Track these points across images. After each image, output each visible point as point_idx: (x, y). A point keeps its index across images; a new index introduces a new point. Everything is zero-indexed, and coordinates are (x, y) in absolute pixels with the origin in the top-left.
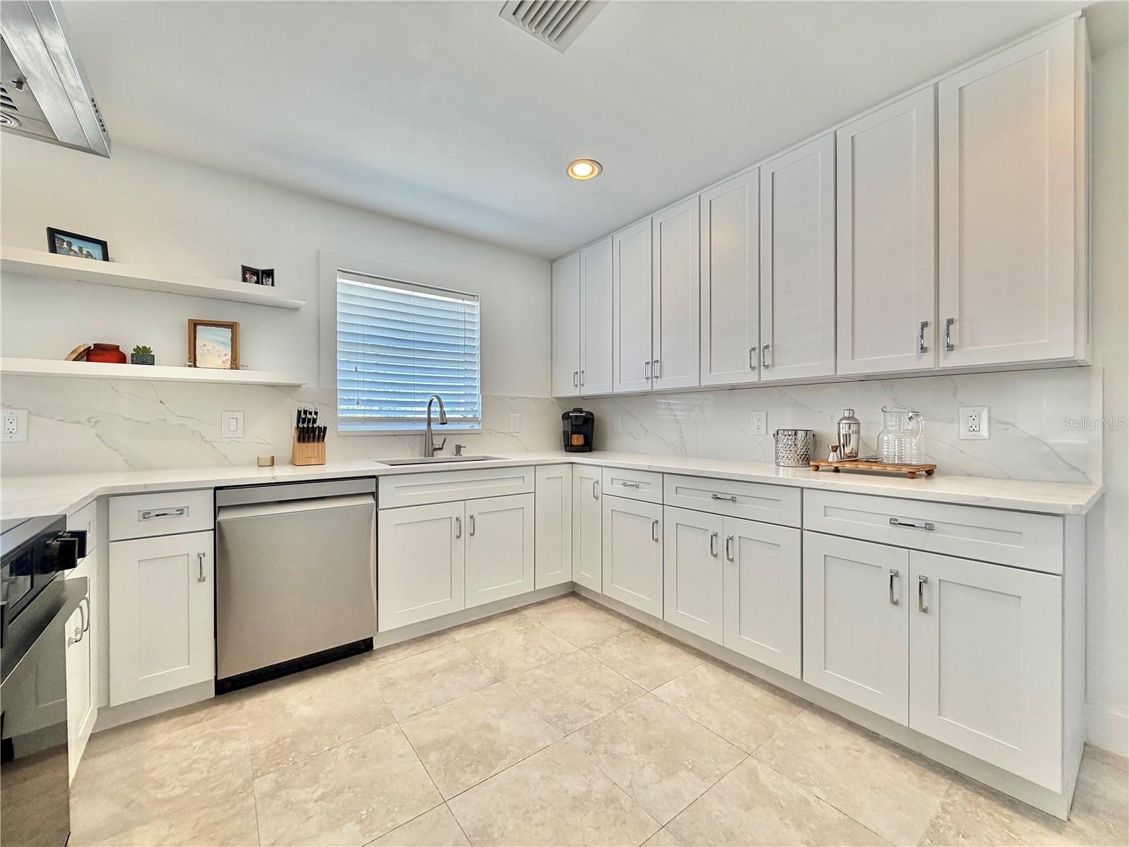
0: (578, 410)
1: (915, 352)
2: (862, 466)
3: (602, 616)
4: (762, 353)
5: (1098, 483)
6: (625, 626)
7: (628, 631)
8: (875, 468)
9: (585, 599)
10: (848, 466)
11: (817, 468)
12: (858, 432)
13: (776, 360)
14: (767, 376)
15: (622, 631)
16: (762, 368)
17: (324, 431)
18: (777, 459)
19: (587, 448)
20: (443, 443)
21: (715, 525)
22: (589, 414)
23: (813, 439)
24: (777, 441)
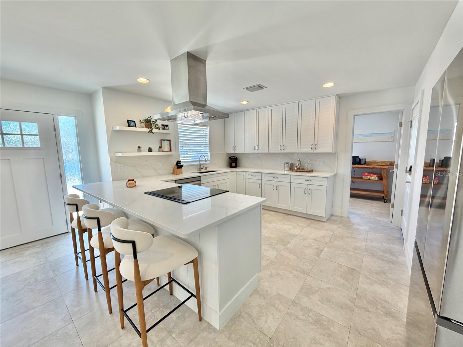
0: (234, 157)
1: (310, 149)
2: (301, 170)
4: (283, 147)
5: (336, 172)
8: (303, 170)
10: (299, 170)
11: (293, 171)
12: (300, 163)
13: (286, 148)
14: (283, 151)
16: (283, 149)
17: (182, 166)
18: (285, 169)
19: (236, 167)
20: (203, 167)
21: (273, 183)
22: (236, 157)
23: (292, 165)
24: (285, 165)
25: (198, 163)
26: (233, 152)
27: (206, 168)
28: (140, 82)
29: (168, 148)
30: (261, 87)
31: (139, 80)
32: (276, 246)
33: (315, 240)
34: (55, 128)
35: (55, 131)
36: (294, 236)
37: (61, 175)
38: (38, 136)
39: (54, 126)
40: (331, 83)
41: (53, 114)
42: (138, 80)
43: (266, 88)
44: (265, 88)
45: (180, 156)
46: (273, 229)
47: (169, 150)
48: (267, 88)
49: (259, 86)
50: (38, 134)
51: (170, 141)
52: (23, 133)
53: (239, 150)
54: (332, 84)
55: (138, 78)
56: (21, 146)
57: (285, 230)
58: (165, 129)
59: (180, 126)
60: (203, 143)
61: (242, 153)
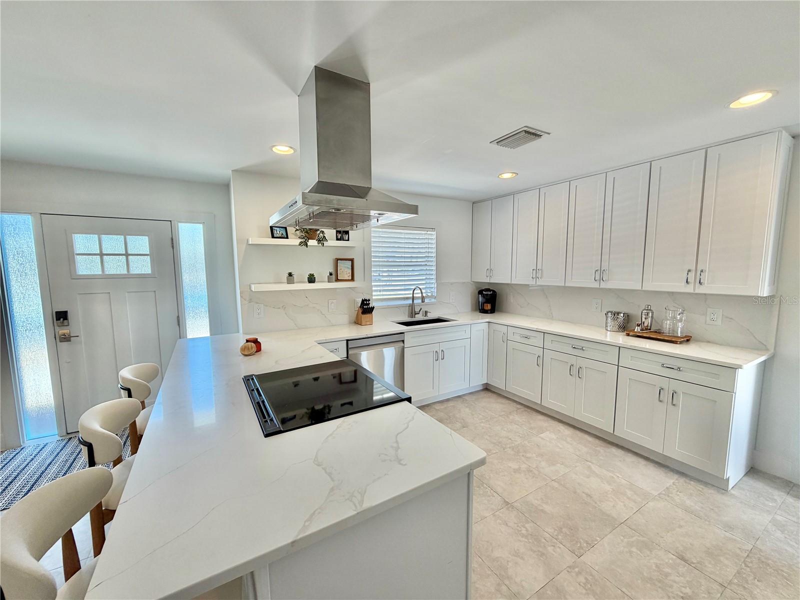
0: (488, 290)
1: (684, 283)
2: (652, 336)
3: (504, 401)
4: (600, 274)
5: (772, 351)
6: (519, 406)
7: (520, 409)
8: (659, 336)
9: (494, 392)
10: (645, 335)
11: (628, 335)
12: (652, 317)
13: (609, 278)
14: (603, 285)
15: (518, 409)
16: (601, 281)
17: (373, 308)
18: (606, 326)
19: (492, 311)
20: (420, 311)
21: (573, 360)
22: (494, 291)
23: (628, 318)
24: (607, 317)
25: (410, 302)
26: (488, 281)
27: (426, 312)
28: (278, 154)
29: (349, 275)
30: (532, 134)
31: (276, 149)
32: (550, 549)
33: (682, 558)
34: (173, 243)
35: (173, 247)
36: (612, 523)
37: (178, 317)
38: (149, 257)
39: (172, 239)
40: (764, 91)
41: (171, 221)
42: (274, 149)
43: (549, 134)
44: (546, 135)
45: (374, 289)
46: (556, 485)
47: (350, 278)
48: (551, 135)
49: (526, 131)
50: (148, 253)
51: (352, 260)
52: (130, 252)
53: (499, 277)
54: (767, 96)
55: (274, 146)
56: (126, 272)
57: (588, 495)
58: (343, 240)
59: (374, 231)
60: (423, 264)
61: (508, 284)
